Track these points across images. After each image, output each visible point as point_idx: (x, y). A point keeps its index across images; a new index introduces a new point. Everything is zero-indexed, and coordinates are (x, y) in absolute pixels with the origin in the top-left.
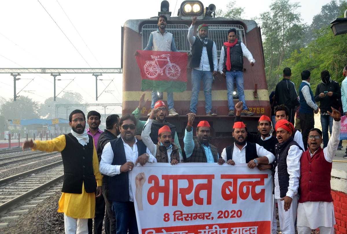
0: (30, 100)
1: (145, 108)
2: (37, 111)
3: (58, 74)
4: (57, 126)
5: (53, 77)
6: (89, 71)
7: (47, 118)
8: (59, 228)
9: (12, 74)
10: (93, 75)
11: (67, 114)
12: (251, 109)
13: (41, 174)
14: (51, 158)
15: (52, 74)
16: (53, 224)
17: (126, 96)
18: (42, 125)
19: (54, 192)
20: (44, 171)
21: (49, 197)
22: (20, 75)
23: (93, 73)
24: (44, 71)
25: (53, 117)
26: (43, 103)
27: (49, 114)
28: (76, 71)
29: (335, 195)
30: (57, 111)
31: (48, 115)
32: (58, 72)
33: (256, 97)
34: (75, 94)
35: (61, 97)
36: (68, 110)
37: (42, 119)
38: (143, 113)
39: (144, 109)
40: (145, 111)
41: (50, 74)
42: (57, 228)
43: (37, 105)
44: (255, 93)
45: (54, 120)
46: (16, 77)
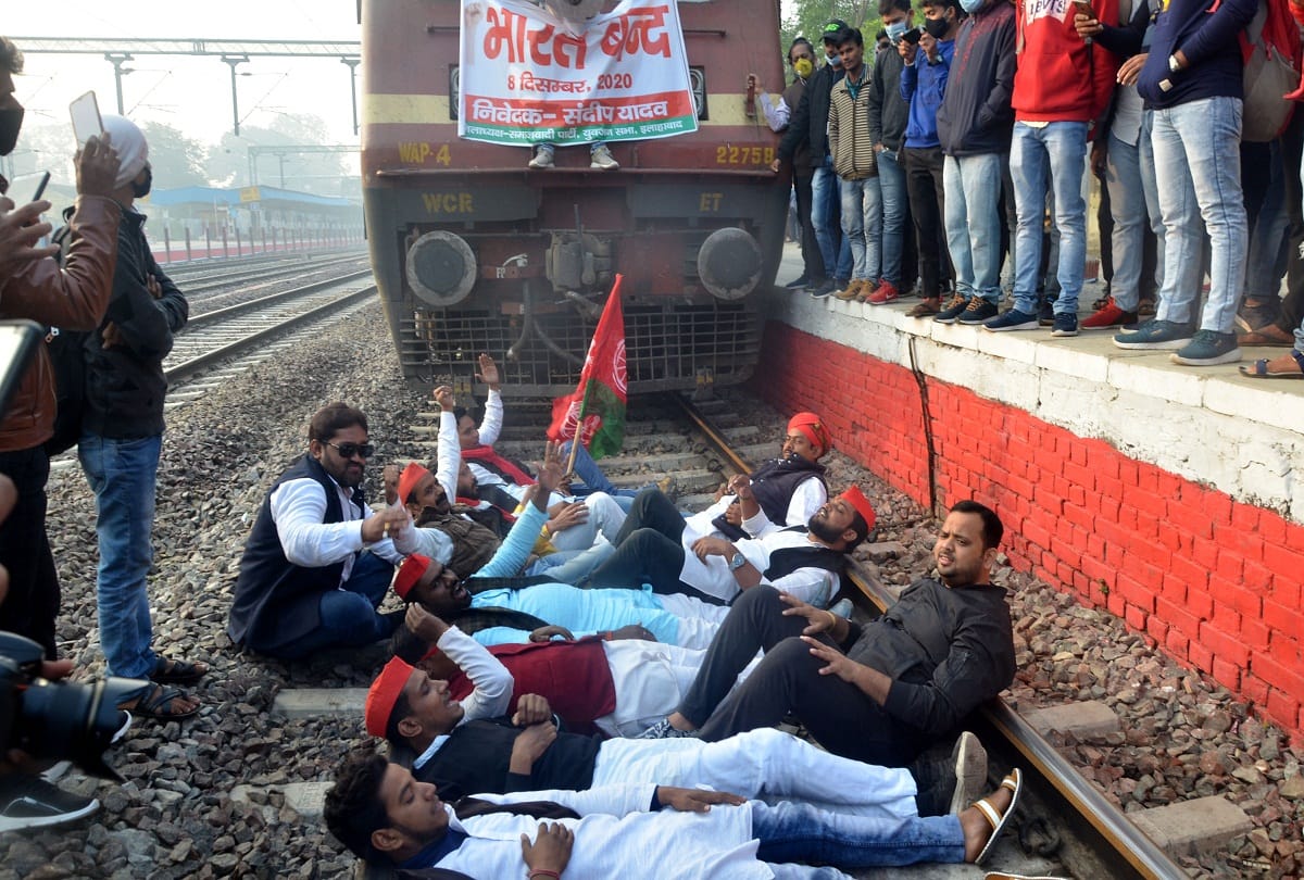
0: (177, 134)
1: (427, 146)
2: (199, 165)
3: (242, 57)
4: (255, 207)
5: (227, 67)
6: (331, 49)
7: (231, 185)
8: (185, 494)
9: (108, 55)
10: (342, 61)
11: (282, 175)
12: (736, 149)
13: (184, 340)
14: (224, 295)
15: (224, 56)
16: (168, 484)
17: (369, 108)
18: (212, 204)
19: (200, 389)
20: (192, 332)
21: (181, 403)
22: (132, 59)
23: (343, 56)
24: (199, 47)
25: (246, 182)
26: (217, 143)
27: (234, 173)
28: (293, 48)
29: (946, 395)
30: (252, 165)
31: (232, 177)
32: (240, 50)
33: (751, 117)
34: (306, 119)
35: (267, 128)
36: (285, 164)
37: (217, 190)
38: (422, 160)
39: (425, 149)
40: (426, 153)
41: (220, 57)
42: (178, 494)
43: (197, 147)
44: (750, 105)
45: (245, 191)
46: (120, 62)
